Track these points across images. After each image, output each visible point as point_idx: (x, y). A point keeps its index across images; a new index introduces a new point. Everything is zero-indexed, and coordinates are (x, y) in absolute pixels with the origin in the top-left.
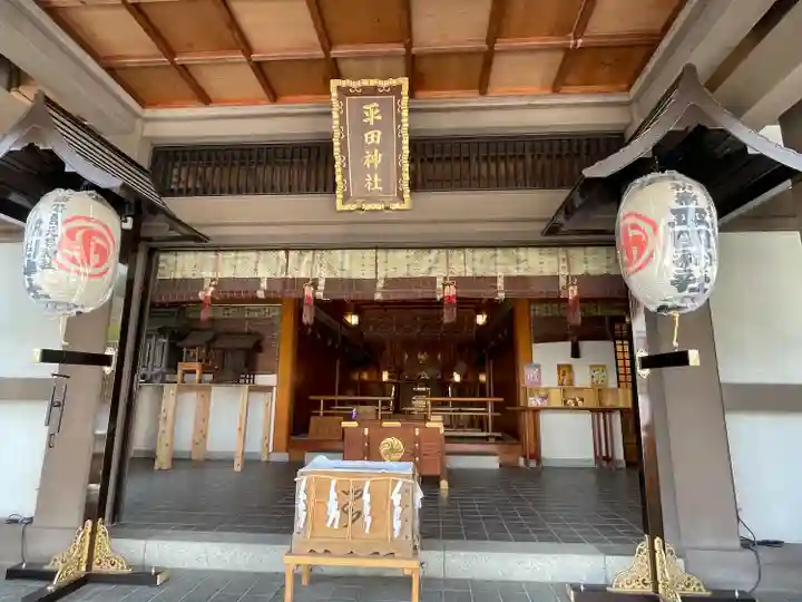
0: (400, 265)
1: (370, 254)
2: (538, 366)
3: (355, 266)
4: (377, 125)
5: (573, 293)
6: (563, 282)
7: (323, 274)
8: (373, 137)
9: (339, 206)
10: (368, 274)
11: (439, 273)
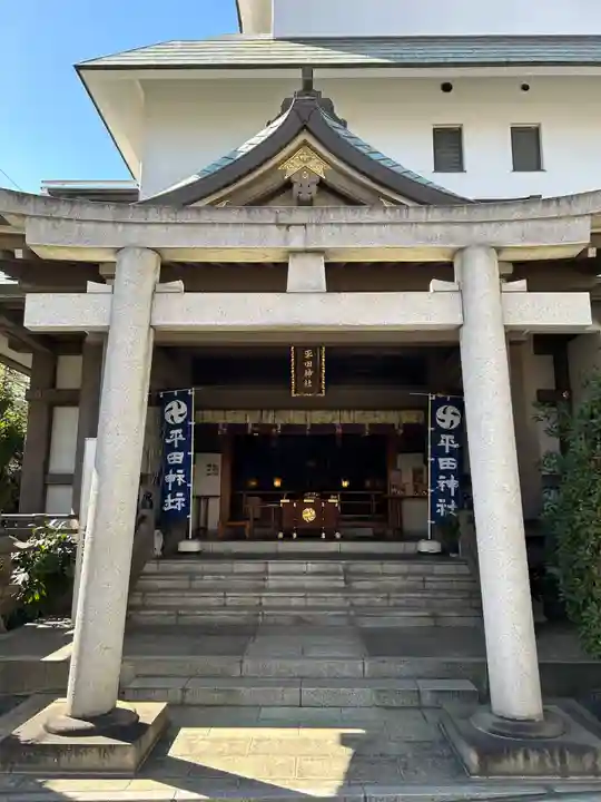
0: (318, 417)
1: (303, 412)
2: (399, 470)
3: (296, 418)
4: (310, 359)
5: (401, 431)
6: (396, 427)
7: (280, 422)
8: (309, 364)
9: (294, 395)
10: (303, 422)
11: (337, 422)
